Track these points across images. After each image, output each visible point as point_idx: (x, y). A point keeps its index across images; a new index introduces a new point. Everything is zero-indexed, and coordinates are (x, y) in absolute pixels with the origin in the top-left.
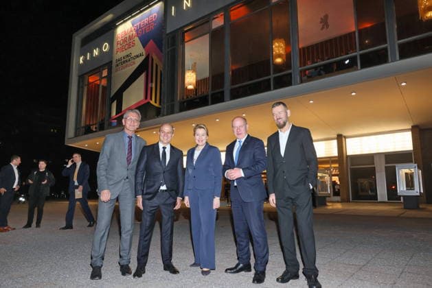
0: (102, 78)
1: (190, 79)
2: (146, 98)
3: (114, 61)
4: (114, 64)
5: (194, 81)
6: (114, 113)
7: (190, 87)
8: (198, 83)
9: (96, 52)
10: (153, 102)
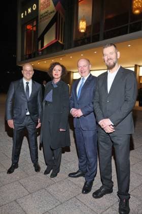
0: (33, 27)
1: (82, 26)
2: (56, 38)
3: (39, 16)
4: (39, 18)
5: (85, 27)
6: (40, 48)
7: (82, 31)
8: (87, 28)
9: (29, 10)
10: (60, 41)
